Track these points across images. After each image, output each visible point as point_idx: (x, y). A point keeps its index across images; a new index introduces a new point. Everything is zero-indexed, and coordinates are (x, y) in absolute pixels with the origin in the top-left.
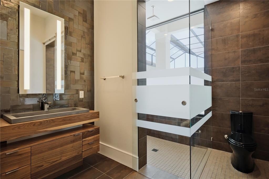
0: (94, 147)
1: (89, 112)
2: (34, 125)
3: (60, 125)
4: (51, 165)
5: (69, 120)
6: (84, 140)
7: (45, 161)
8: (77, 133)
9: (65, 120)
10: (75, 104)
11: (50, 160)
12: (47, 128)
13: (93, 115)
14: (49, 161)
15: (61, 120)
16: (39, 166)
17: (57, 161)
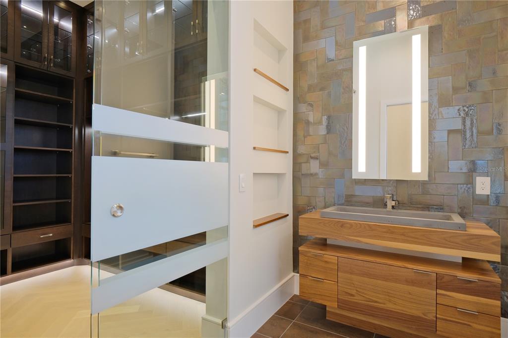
0: (475, 325)
1: (466, 231)
2: (342, 226)
3: (383, 238)
4: (366, 302)
5: (401, 235)
6: (439, 291)
7: (356, 290)
8: (421, 267)
9: (392, 233)
10: (460, 208)
11: (366, 294)
12: (360, 236)
13: (472, 241)
14: (363, 293)
15: (385, 230)
16: (349, 294)
17: (376, 302)
